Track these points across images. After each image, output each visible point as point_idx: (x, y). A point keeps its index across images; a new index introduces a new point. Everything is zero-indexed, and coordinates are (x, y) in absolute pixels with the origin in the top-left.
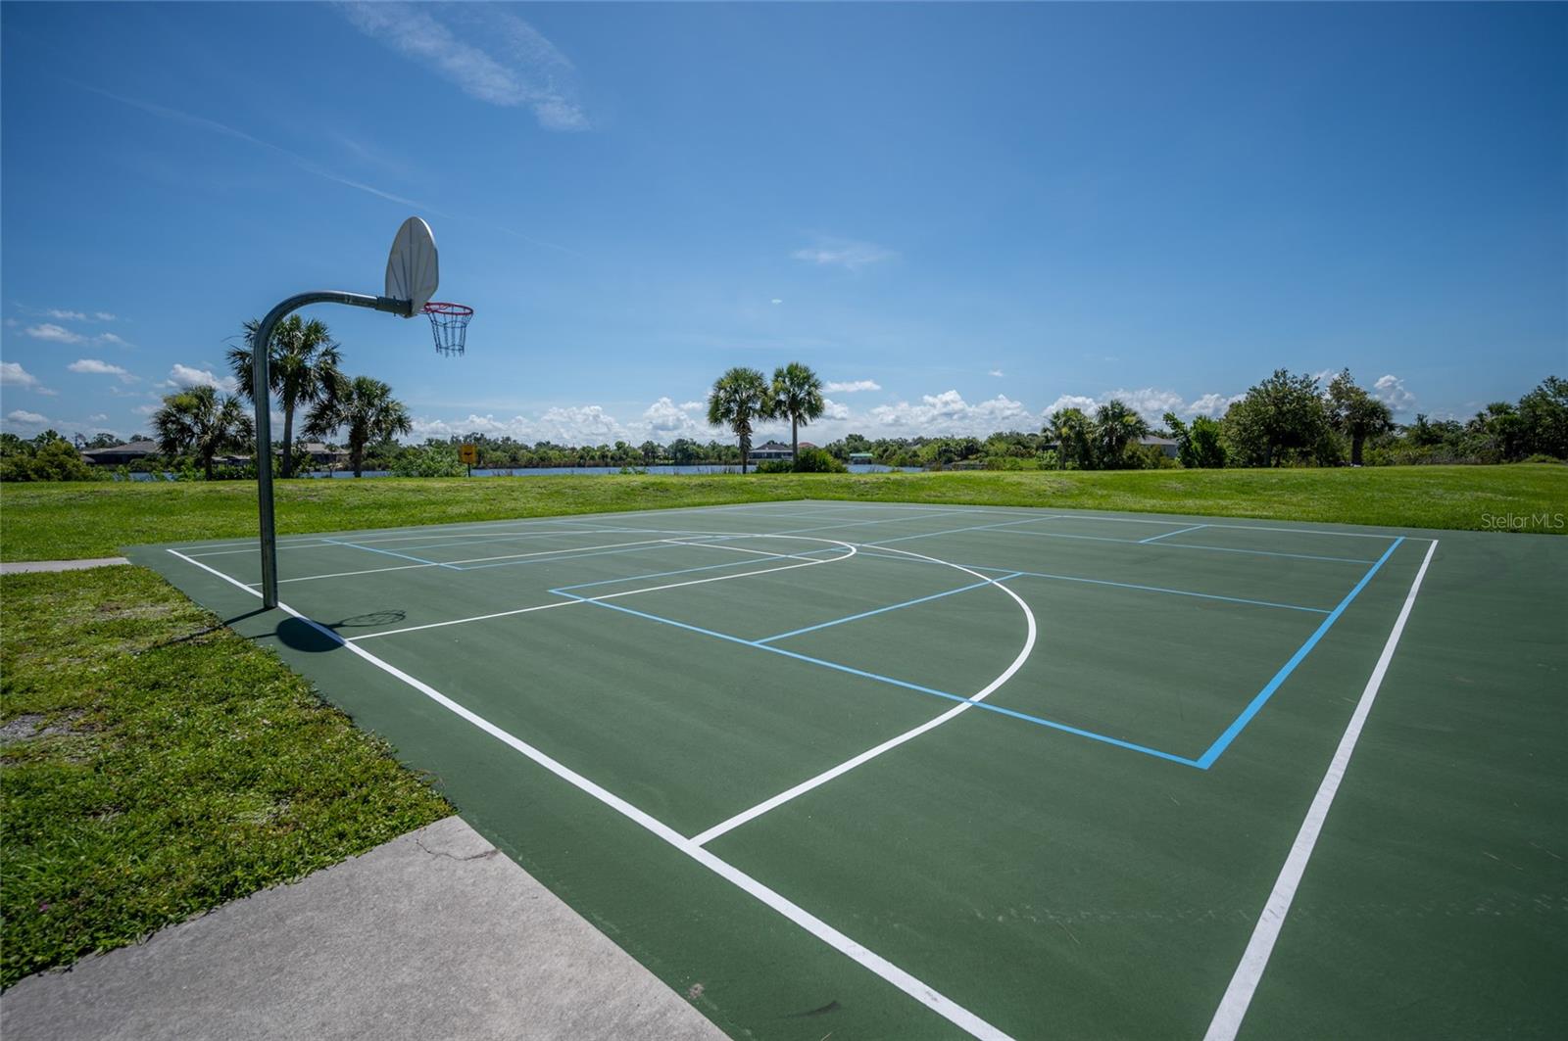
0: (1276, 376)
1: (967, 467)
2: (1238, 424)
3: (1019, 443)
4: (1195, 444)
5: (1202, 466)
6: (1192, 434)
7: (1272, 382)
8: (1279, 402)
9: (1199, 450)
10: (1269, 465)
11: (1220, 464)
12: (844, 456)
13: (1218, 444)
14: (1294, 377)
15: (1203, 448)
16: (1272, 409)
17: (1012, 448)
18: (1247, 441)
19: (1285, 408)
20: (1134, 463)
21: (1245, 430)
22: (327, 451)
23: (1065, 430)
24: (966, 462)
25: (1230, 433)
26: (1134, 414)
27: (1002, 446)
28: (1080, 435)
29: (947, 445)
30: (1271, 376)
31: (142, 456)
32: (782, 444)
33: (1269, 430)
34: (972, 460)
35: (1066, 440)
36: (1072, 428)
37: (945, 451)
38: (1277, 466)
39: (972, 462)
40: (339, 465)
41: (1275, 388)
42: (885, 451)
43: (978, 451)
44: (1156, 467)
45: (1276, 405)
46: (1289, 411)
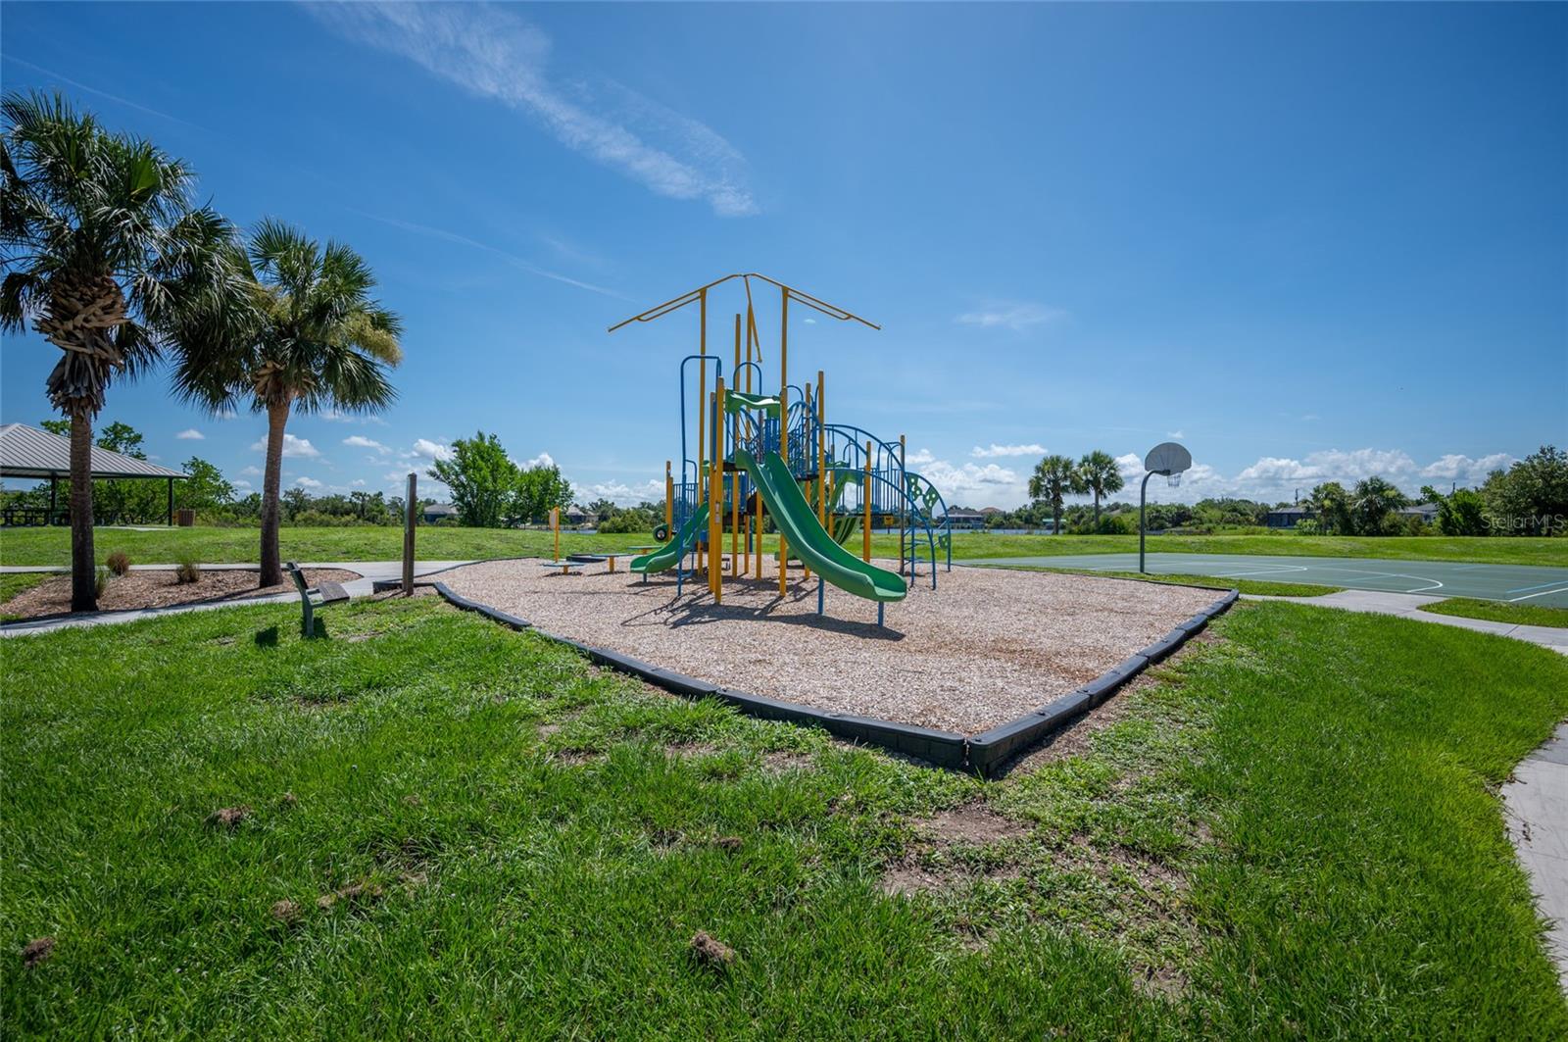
0: (1543, 451)
1: (1181, 533)
2: (1502, 496)
3: (1235, 510)
4: (1455, 515)
5: (1463, 534)
6: (1452, 505)
7: (1539, 457)
8: (1548, 476)
9: (1461, 520)
10: (1540, 535)
11: (1485, 533)
12: (1035, 521)
13: (1482, 515)
14: (1563, 453)
15: (1464, 516)
16: (1539, 482)
17: (1228, 515)
18: (1513, 508)
19: (1554, 482)
20: (1394, 530)
21: (1510, 502)
22: (581, 513)
23: (1327, 503)
24: (1179, 529)
25: (1494, 504)
26: (1393, 488)
27: (1216, 514)
28: (1340, 507)
29: (1158, 511)
30: (1537, 452)
31: (444, 516)
32: (967, 509)
33: (1537, 502)
34: (1186, 526)
35: (1326, 511)
36: (1332, 500)
37: (1156, 518)
38: (1548, 535)
39: (1188, 529)
40: (590, 525)
41: (1542, 463)
42: (1082, 516)
43: (1190, 518)
44: (1415, 535)
45: (1544, 479)
46: (1558, 485)
